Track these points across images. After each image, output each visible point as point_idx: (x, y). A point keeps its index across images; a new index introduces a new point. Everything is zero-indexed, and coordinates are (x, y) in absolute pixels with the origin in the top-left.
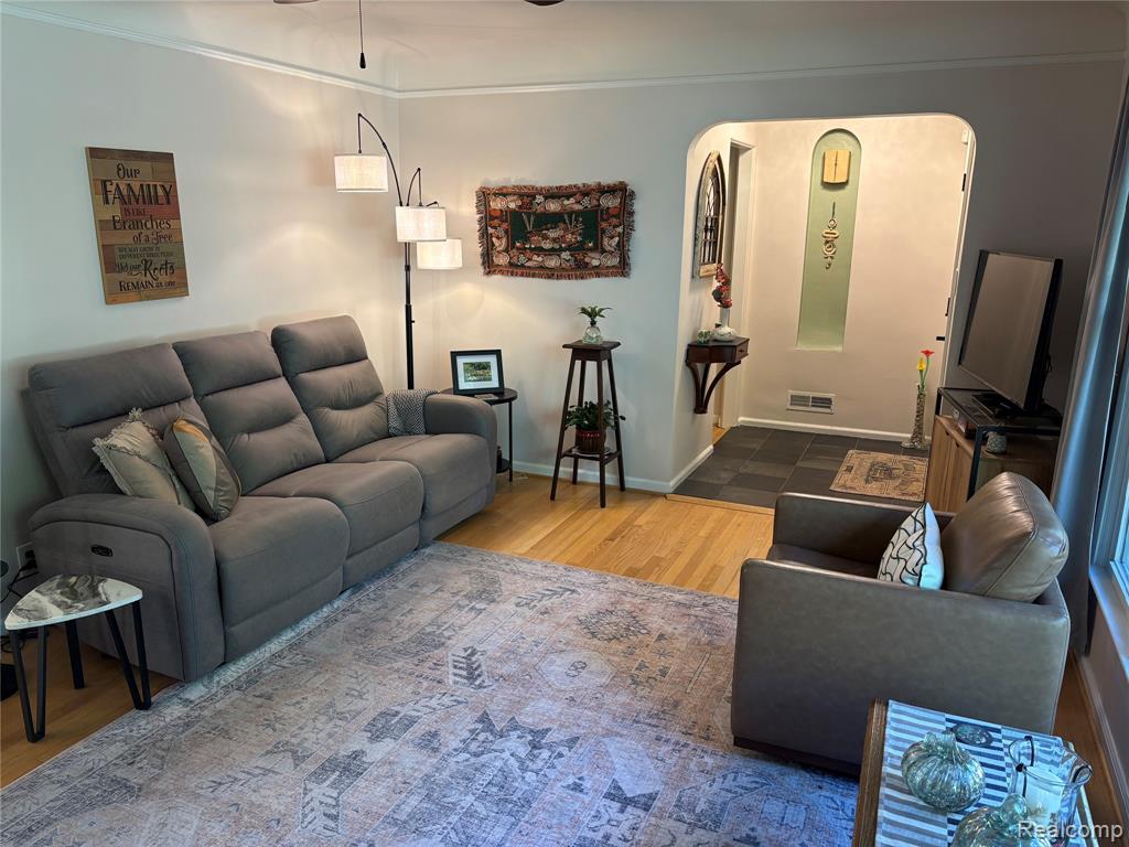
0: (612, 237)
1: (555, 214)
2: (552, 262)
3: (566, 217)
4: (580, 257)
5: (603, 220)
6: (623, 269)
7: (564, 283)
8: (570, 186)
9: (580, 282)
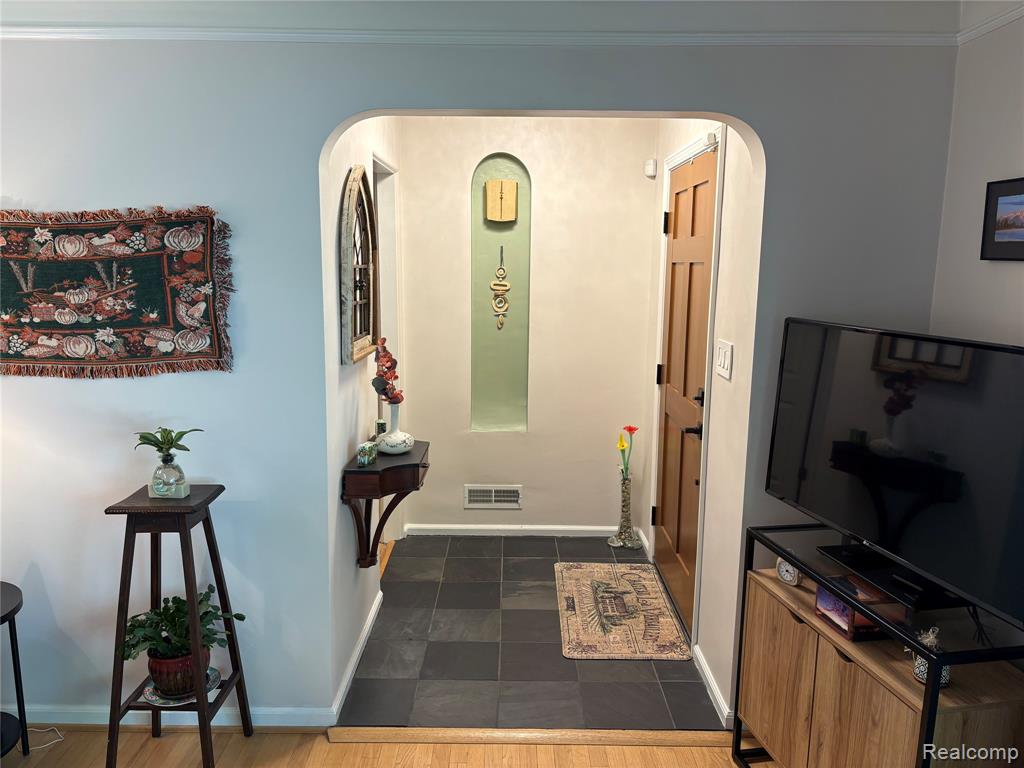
0: (193, 303)
1: (75, 263)
2: (80, 348)
3: (99, 267)
4: (135, 337)
5: (172, 272)
6: (218, 355)
7: (106, 385)
8: (103, 213)
9: (137, 381)
